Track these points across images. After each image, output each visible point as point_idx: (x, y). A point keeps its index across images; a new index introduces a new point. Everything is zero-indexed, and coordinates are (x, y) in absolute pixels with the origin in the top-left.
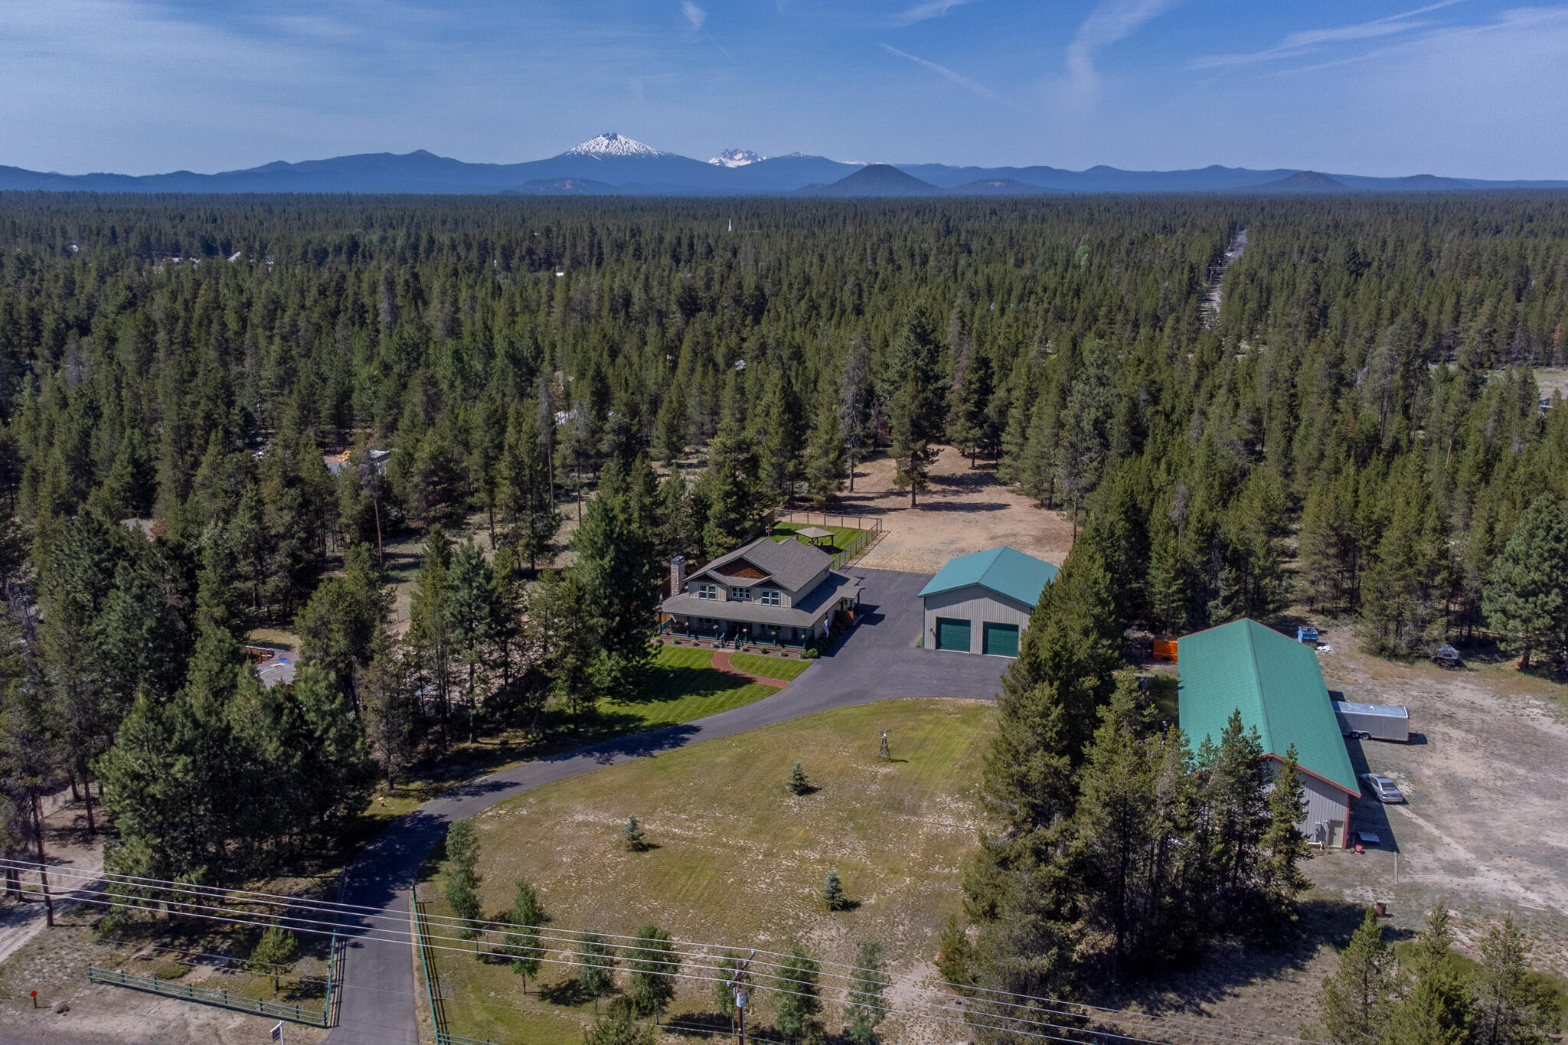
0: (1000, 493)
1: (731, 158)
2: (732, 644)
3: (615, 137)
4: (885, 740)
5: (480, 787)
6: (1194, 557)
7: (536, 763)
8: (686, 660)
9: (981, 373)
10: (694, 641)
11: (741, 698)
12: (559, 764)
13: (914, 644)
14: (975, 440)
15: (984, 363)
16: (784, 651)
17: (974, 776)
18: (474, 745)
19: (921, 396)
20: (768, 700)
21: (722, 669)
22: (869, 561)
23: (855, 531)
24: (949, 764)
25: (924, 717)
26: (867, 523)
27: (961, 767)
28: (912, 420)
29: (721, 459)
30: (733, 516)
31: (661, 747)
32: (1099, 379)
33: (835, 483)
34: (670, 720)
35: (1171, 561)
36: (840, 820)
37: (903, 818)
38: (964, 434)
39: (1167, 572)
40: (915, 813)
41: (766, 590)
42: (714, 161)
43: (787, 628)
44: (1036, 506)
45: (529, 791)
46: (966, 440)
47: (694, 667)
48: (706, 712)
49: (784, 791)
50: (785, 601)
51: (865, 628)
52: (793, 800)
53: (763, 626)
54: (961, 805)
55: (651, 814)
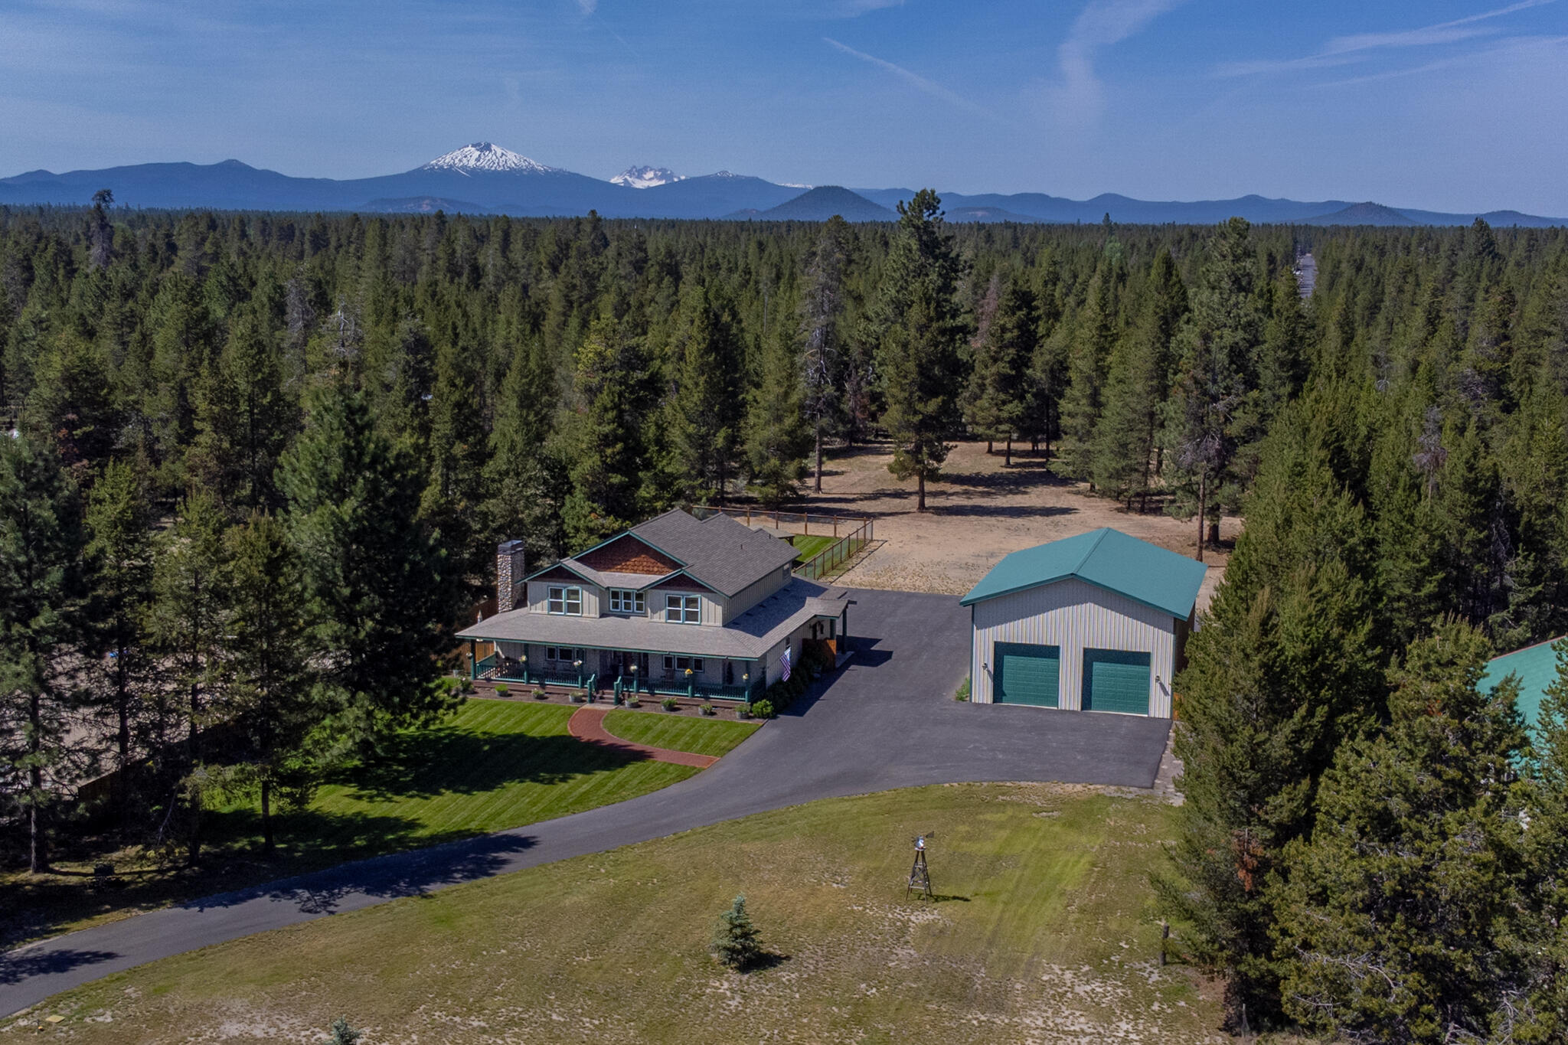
0: (1058, 496)
1: (640, 177)
2: (610, 694)
3: (488, 147)
4: (922, 854)
5: (19, 963)
6: (1462, 533)
7: (167, 913)
8: (517, 724)
9: (1020, 314)
10: (536, 689)
11: (621, 785)
12: (217, 914)
13: (952, 695)
14: (1010, 420)
15: (1024, 299)
16: (707, 705)
17: (1113, 926)
18: (38, 878)
19: (935, 325)
20: (674, 789)
21: (585, 738)
22: (857, 577)
23: (827, 540)
24: (1055, 903)
25: (988, 817)
26: (847, 529)
27: (1082, 910)
28: (920, 366)
29: (595, 381)
30: (616, 479)
31: (446, 876)
32: (1236, 281)
33: (791, 468)
34: (473, 826)
35: (1424, 538)
36: (834, 1025)
37: (976, 1017)
38: (994, 412)
39: (1415, 559)
40: (1000, 1008)
41: (674, 593)
42: (616, 180)
43: (713, 660)
44: (1119, 510)
45: (133, 971)
46: (999, 421)
47: (536, 733)
48: (549, 812)
49: (708, 961)
50: (712, 612)
51: (857, 674)
52: (727, 984)
53: (668, 660)
54: (1097, 986)
55: (402, 1019)
